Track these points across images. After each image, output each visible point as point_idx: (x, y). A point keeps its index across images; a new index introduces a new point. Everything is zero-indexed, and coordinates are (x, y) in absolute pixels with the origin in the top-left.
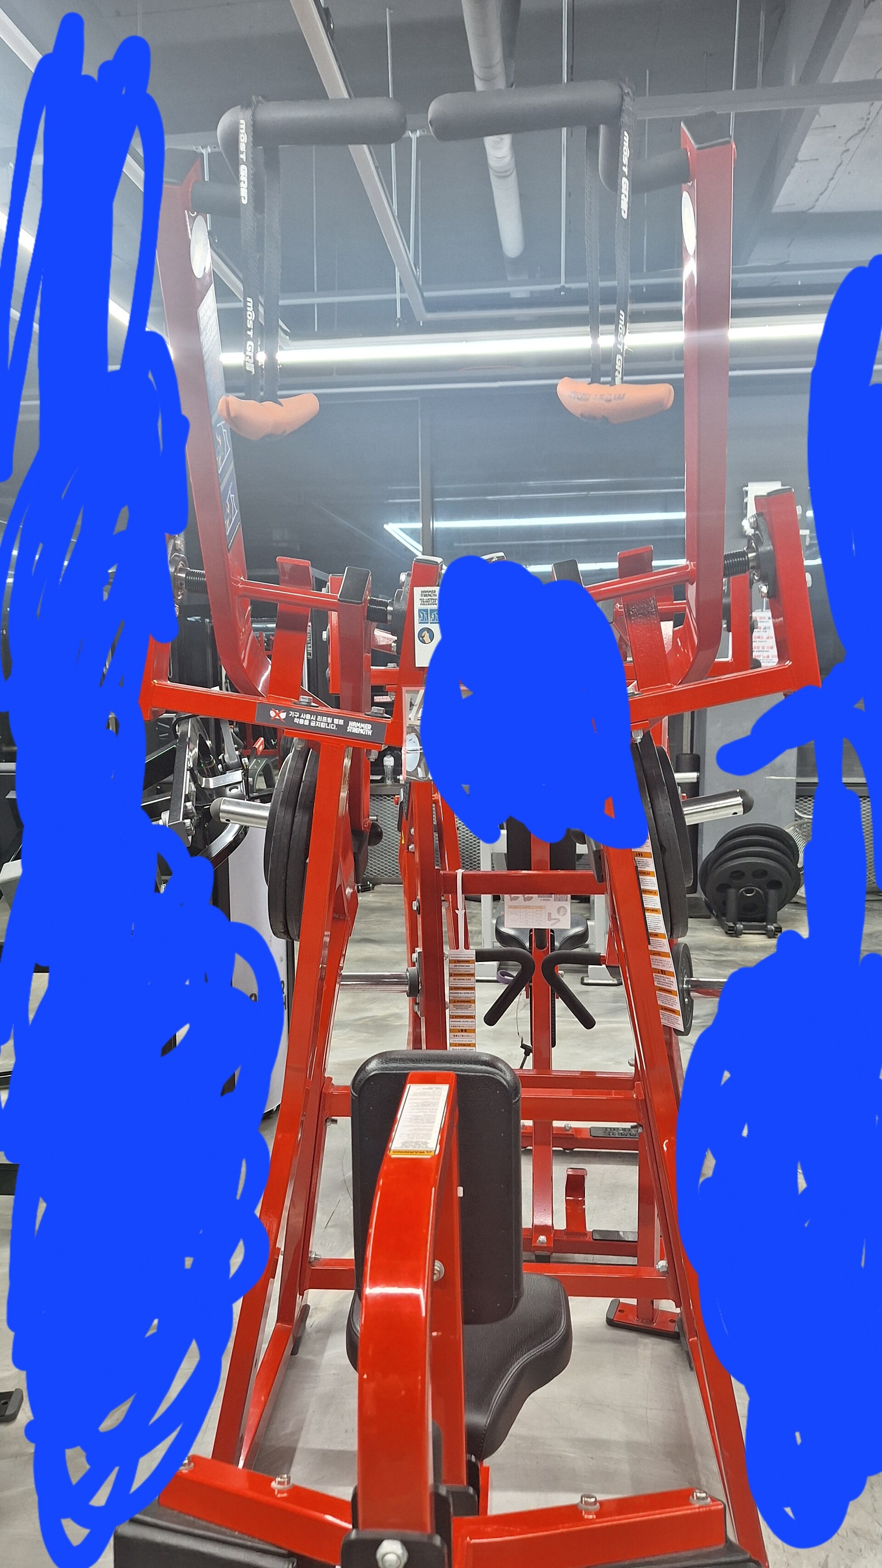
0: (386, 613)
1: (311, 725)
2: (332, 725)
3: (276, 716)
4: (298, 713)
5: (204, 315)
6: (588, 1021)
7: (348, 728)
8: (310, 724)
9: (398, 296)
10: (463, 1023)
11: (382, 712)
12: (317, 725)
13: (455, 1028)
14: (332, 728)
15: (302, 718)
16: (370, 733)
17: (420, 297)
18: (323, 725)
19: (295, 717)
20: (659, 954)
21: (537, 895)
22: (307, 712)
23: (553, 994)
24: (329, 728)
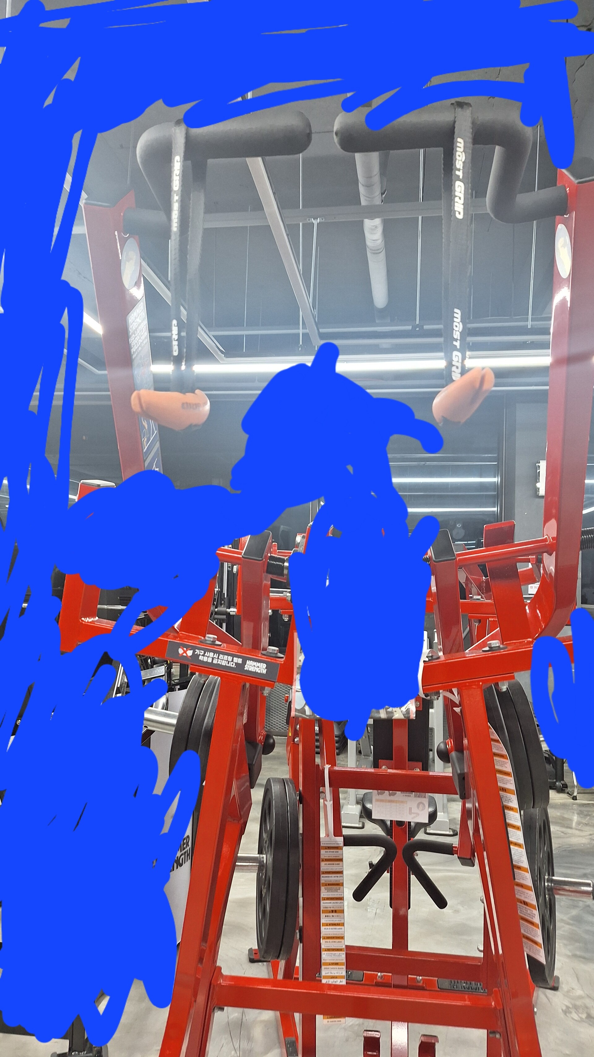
0: (282, 568)
1: (214, 662)
2: (232, 663)
3: (183, 653)
4: (203, 652)
5: (134, 322)
6: (441, 902)
7: (246, 666)
8: (212, 661)
9: (301, 331)
10: (334, 904)
11: (276, 652)
12: (219, 662)
13: (326, 909)
14: (231, 666)
15: (206, 656)
16: (265, 672)
17: (316, 331)
18: (224, 663)
19: (200, 655)
20: (522, 886)
21: (400, 792)
22: (210, 651)
23: (409, 873)
24: (229, 665)
